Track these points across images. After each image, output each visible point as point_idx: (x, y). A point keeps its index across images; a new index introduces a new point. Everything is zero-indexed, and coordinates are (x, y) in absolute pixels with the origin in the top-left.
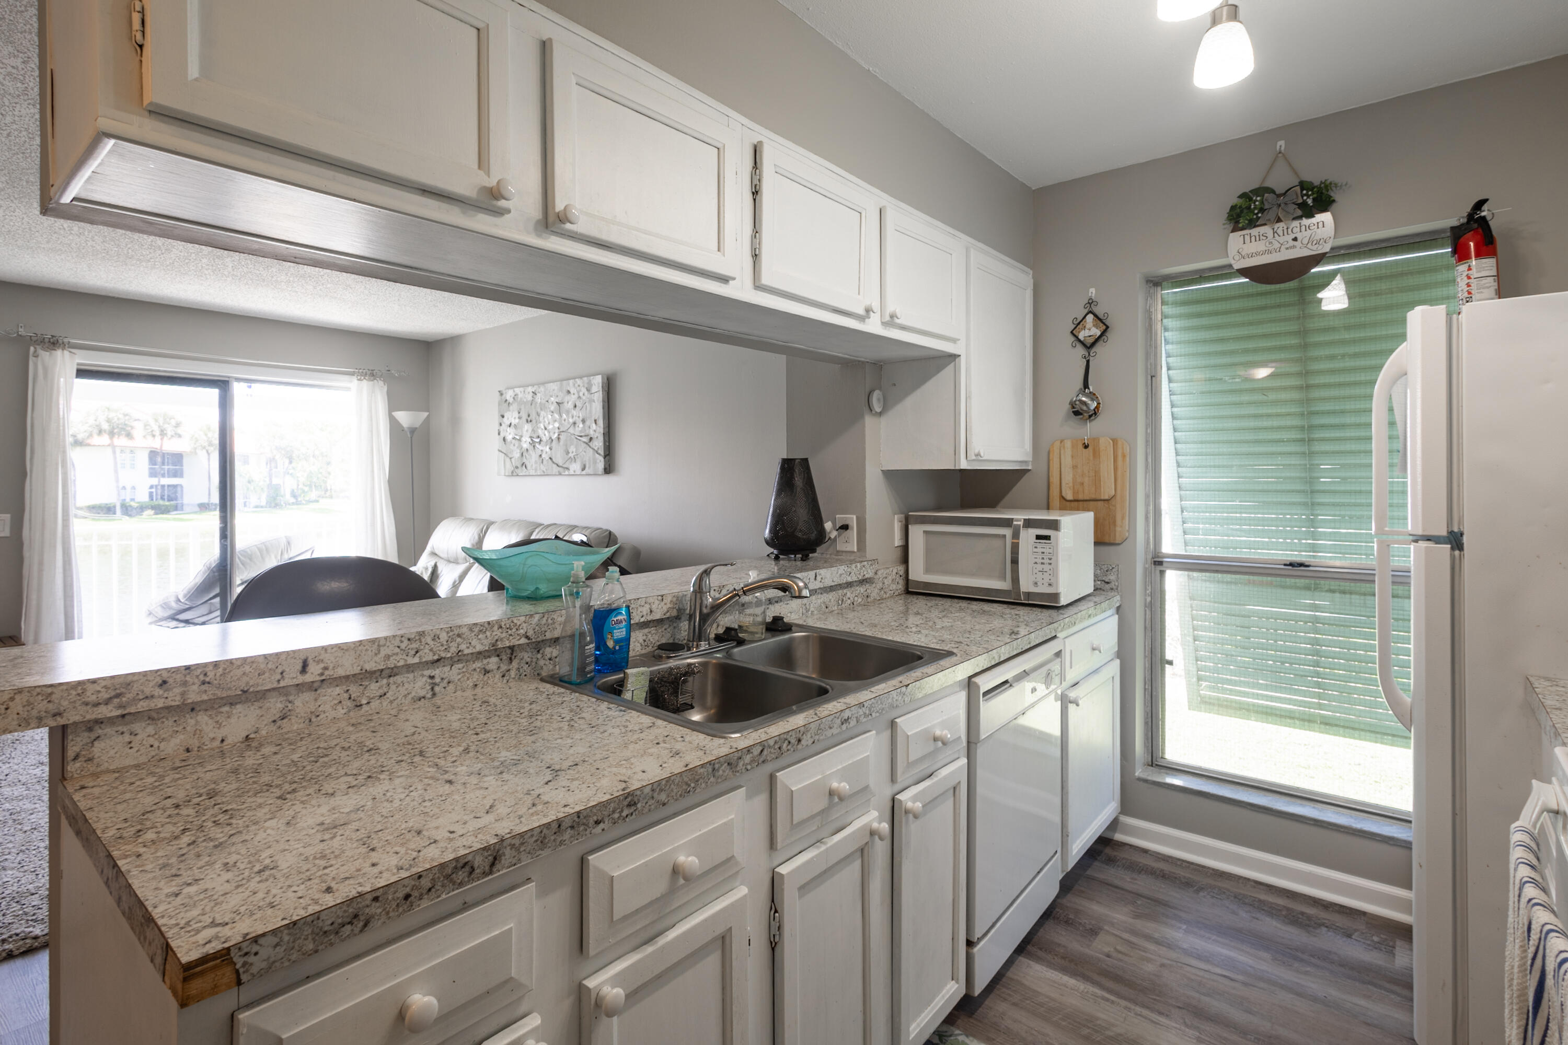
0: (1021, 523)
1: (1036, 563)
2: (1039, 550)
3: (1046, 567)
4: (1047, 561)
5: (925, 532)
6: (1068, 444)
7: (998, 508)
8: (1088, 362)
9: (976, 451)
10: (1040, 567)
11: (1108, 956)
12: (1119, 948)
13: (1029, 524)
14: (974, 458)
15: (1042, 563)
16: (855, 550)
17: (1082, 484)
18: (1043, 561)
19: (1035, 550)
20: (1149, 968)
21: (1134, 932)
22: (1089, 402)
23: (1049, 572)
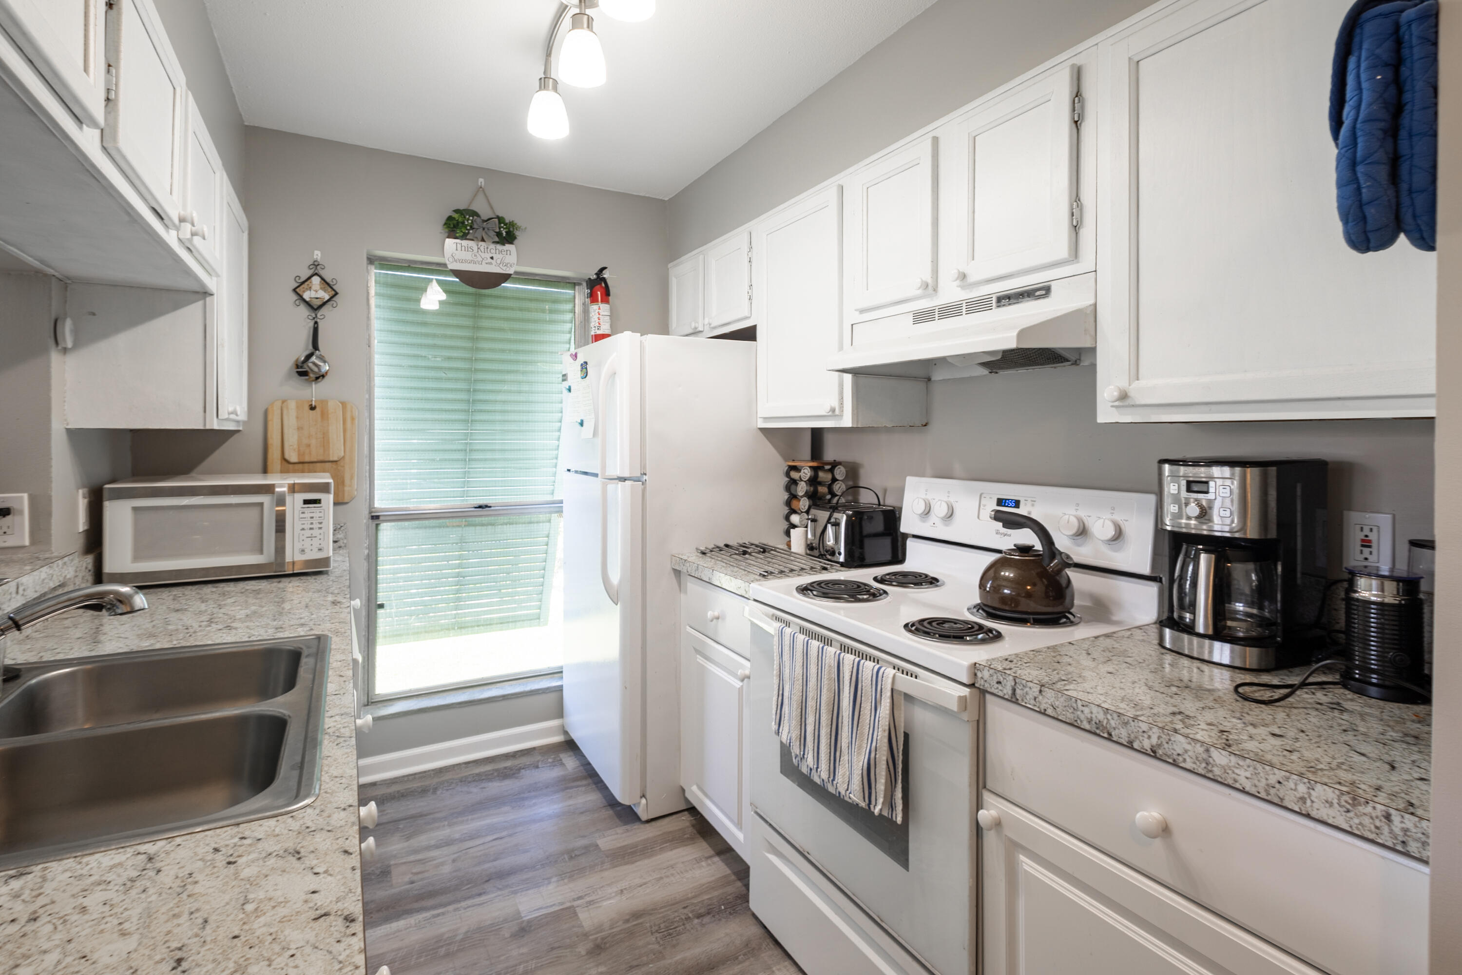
0: (285, 489)
1: (303, 529)
2: (306, 515)
3: (316, 532)
4: (316, 526)
5: (135, 509)
6: (292, 405)
7: (193, 474)
8: (316, 323)
9: (231, 409)
10: (308, 533)
11: (412, 882)
12: (414, 871)
13: (293, 489)
14: (226, 416)
15: (311, 529)
16: (27, 542)
17: (309, 446)
18: (311, 526)
19: (302, 516)
20: (447, 869)
21: (416, 851)
22: (321, 364)
23: (319, 537)
